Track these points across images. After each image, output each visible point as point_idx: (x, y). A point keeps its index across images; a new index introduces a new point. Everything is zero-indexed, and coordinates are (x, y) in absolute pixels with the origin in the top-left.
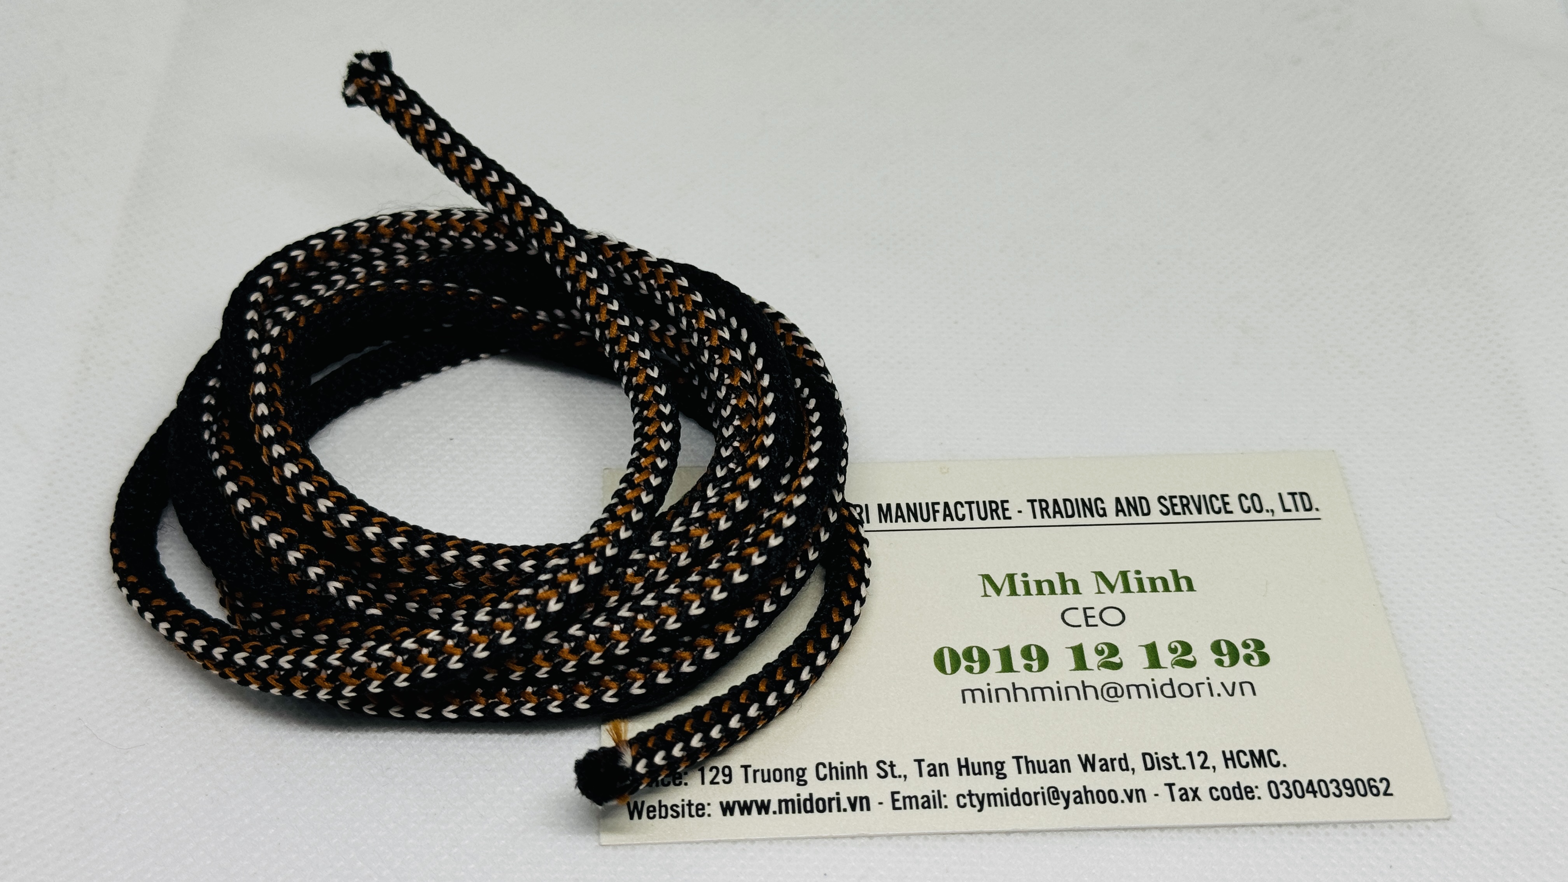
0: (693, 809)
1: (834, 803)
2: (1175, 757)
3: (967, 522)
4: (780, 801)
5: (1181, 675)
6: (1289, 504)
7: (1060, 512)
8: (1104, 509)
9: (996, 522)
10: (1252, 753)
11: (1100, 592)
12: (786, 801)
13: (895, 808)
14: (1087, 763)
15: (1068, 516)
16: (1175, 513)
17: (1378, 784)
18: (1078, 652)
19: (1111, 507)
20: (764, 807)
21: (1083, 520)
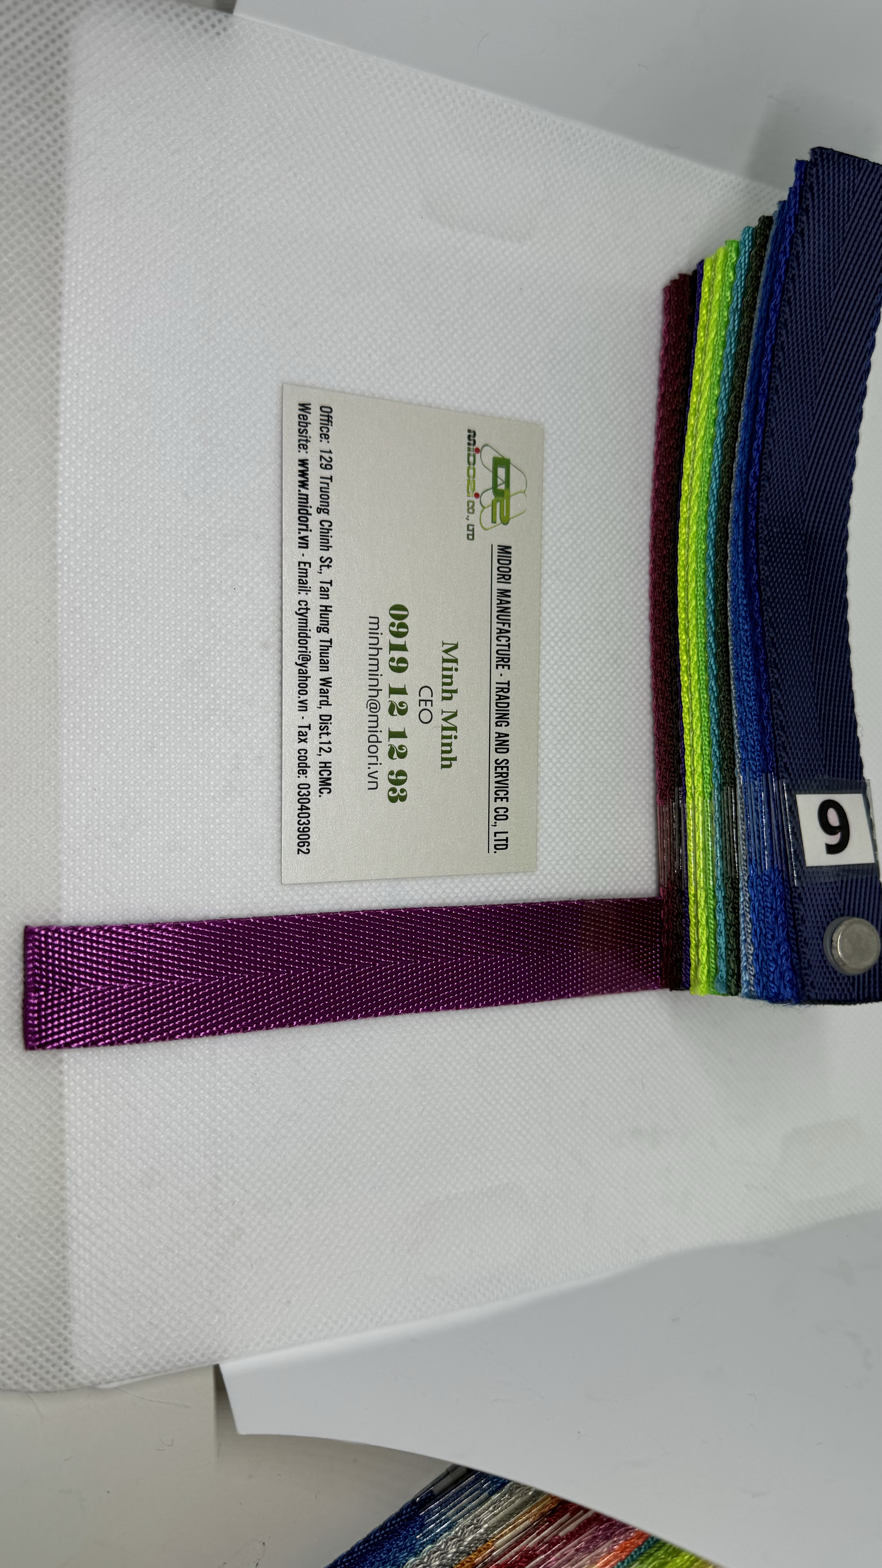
0: (304, 443)
1: (304, 527)
2: (328, 734)
3: (495, 642)
4: (307, 495)
5: (384, 749)
6: (499, 836)
7: (500, 699)
8: (501, 725)
9: (494, 660)
10: (330, 779)
11: (443, 712)
12: (307, 499)
13: (300, 563)
14: (326, 682)
15: (497, 703)
16: (496, 768)
17: (305, 847)
18: (403, 691)
19: (503, 730)
20: (303, 484)
21: (493, 711)
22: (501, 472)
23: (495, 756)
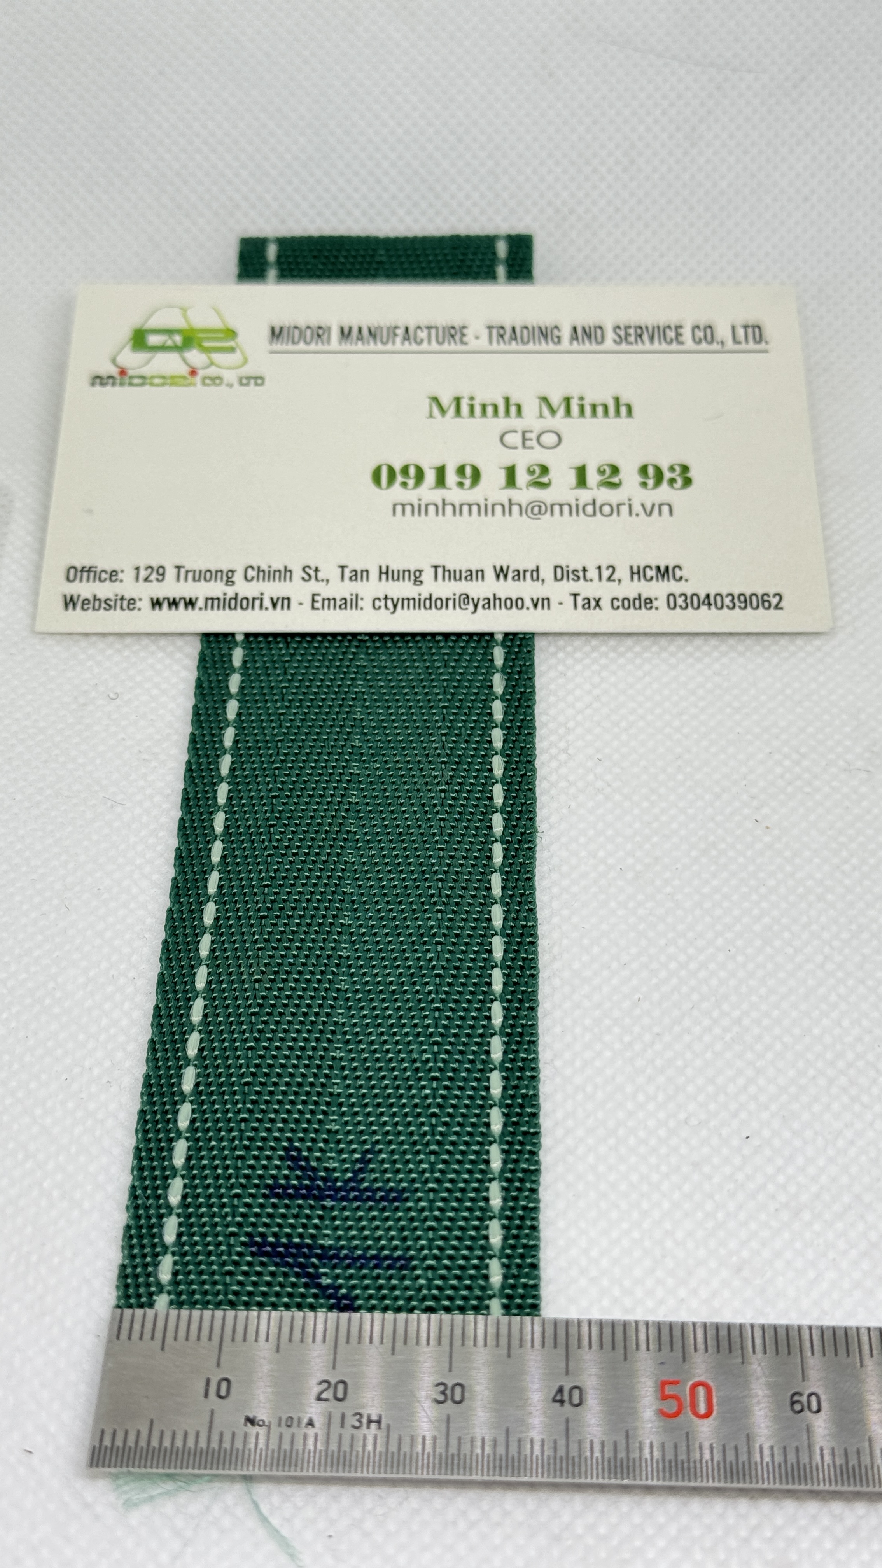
22: (153, 340)
23: (609, 343)
